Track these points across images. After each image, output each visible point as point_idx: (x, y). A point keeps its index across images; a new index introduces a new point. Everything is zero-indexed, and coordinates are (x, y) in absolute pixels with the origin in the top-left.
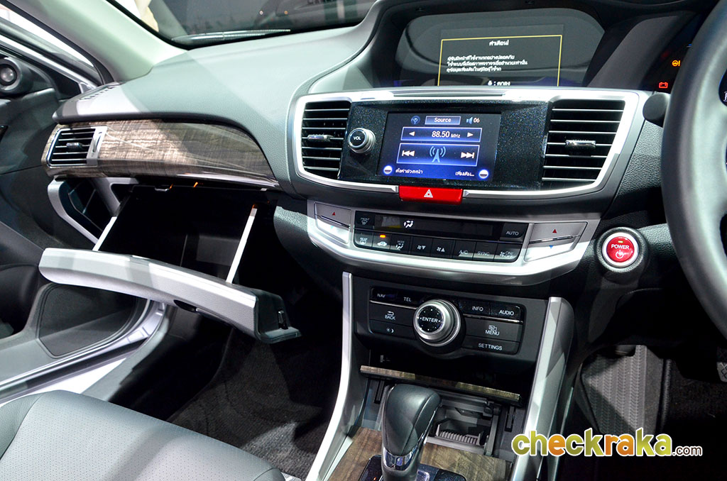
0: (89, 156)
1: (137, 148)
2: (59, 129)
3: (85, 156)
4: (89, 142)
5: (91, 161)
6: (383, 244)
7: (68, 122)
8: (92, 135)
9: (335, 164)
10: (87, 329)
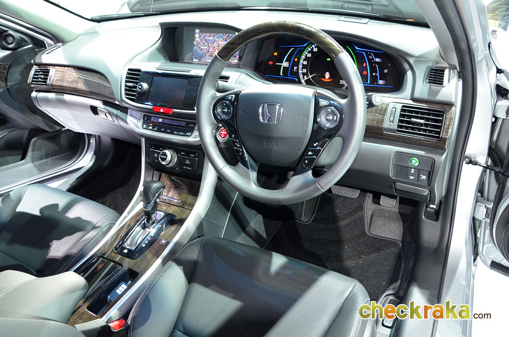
0: (48, 83)
1: (68, 81)
2: (35, 68)
3: (46, 82)
4: (48, 75)
5: (48, 84)
6: (151, 128)
7: (39, 65)
8: (49, 72)
9: (134, 96)
10: (55, 159)
